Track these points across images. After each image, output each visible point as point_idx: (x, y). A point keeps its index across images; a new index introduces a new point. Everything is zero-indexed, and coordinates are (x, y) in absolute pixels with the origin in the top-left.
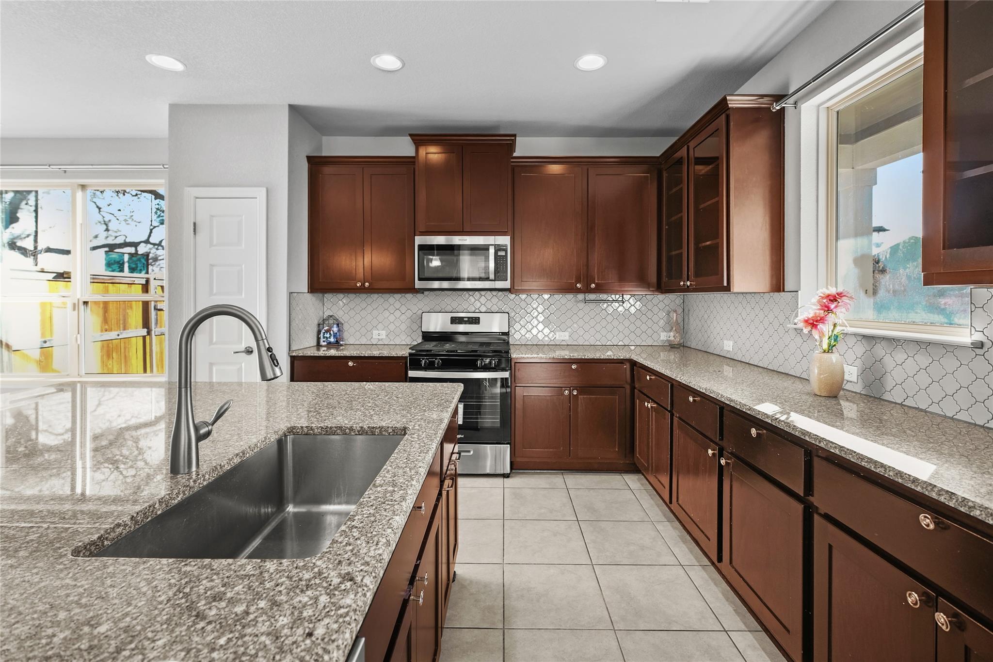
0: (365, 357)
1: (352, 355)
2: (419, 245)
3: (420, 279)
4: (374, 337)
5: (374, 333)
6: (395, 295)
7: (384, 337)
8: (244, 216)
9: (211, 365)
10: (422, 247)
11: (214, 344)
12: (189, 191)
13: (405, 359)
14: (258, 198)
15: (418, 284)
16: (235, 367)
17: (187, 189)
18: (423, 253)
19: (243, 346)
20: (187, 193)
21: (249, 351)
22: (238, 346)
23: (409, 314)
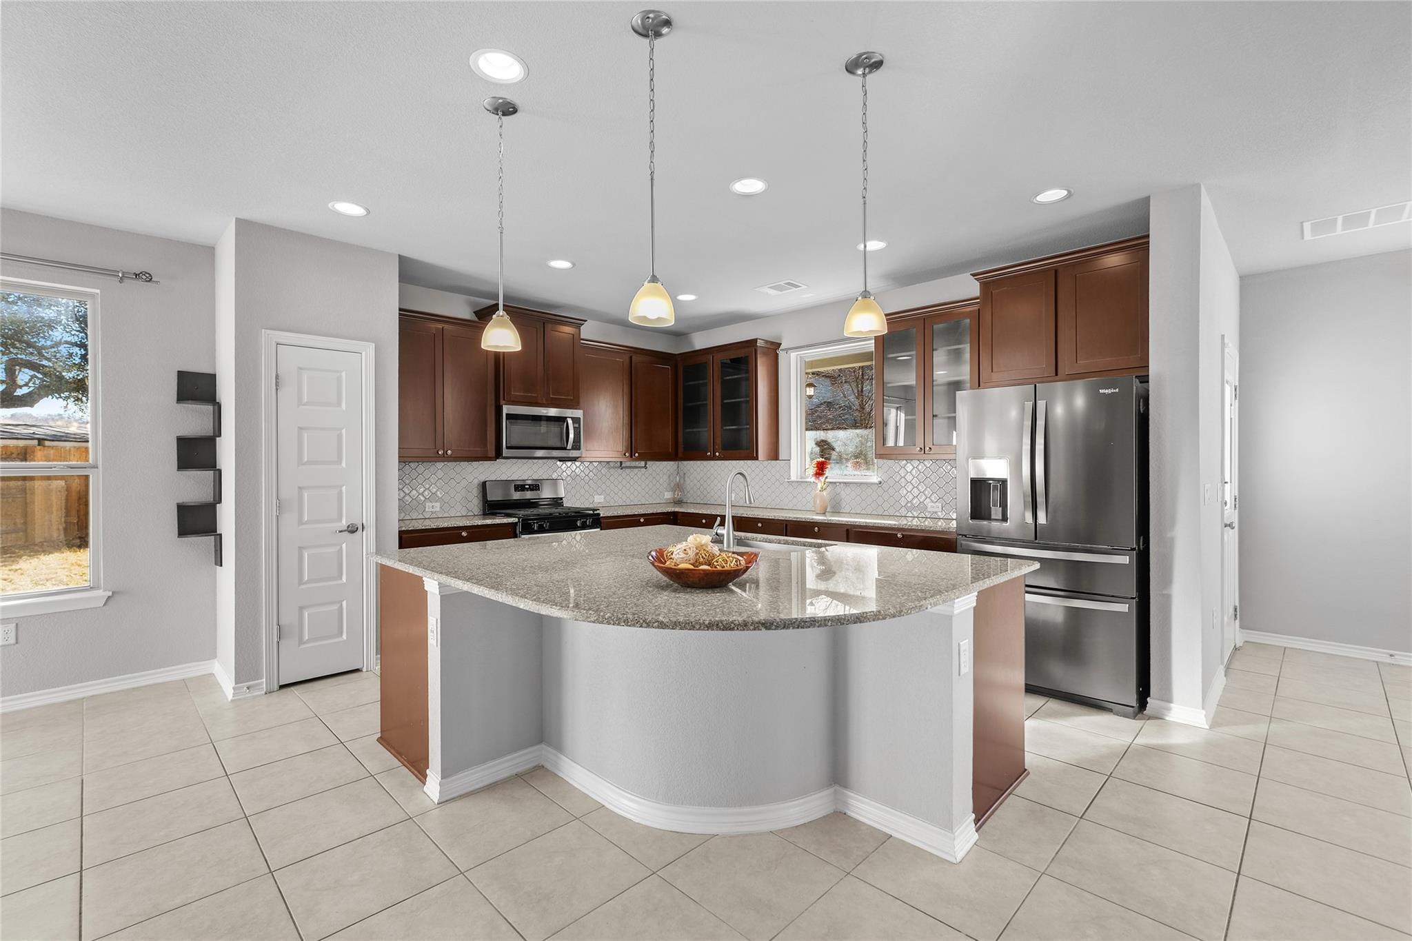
0: (478, 525)
1: (466, 525)
2: (507, 414)
3: (507, 448)
4: (427, 510)
5: (427, 506)
6: (462, 463)
7: (438, 509)
8: (344, 374)
9: (301, 548)
10: (509, 416)
11: (304, 524)
12: (268, 335)
13: (515, 524)
14: (364, 353)
15: (505, 452)
16: (333, 550)
17: (265, 332)
18: (509, 422)
19: (344, 523)
20: (268, 337)
21: (352, 530)
22: (339, 524)
23: (464, 483)
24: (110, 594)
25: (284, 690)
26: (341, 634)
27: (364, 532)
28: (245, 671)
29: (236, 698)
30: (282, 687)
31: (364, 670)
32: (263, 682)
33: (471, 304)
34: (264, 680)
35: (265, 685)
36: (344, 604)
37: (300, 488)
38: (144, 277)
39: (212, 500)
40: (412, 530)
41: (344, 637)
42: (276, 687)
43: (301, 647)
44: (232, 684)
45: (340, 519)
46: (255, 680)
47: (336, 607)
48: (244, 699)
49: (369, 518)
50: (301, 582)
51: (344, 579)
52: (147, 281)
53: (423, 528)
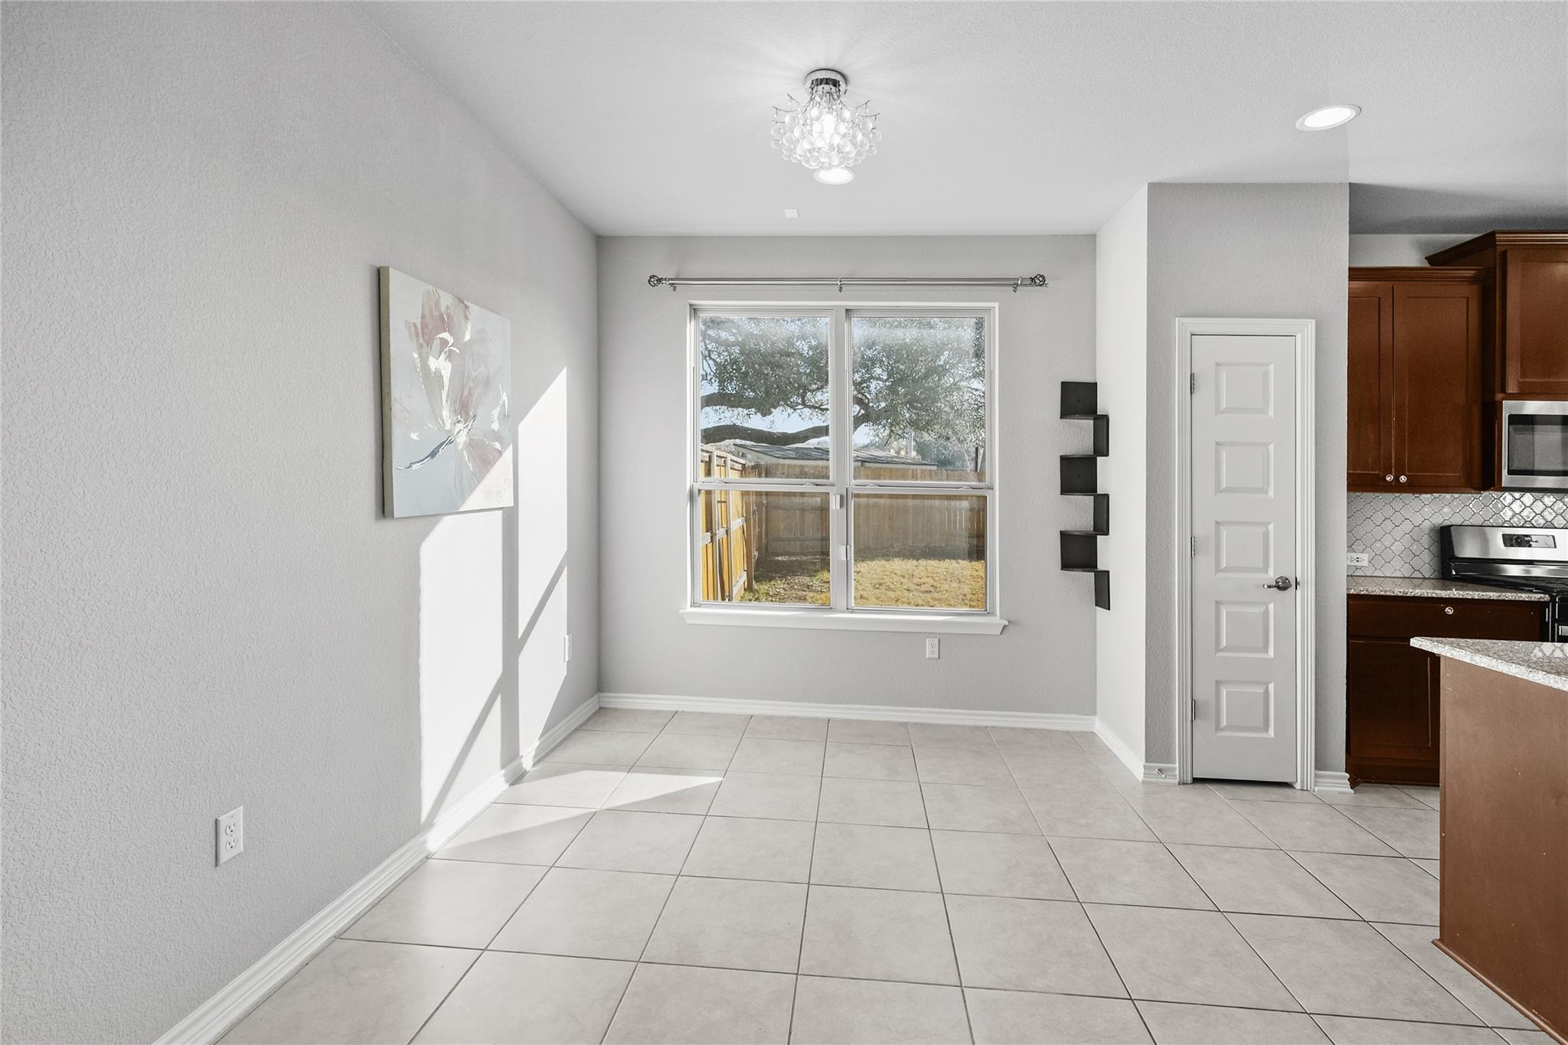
0: (1474, 599)
1: (1451, 596)
2: (1510, 416)
3: (1510, 472)
7: (1365, 563)
8: (1272, 367)
9: (1218, 603)
10: (1522, 419)
11: (1222, 571)
12: (1183, 324)
13: (1540, 606)
14: (1299, 336)
15: (1506, 479)
16: (1259, 610)
17: (1179, 321)
18: (1515, 430)
19: (1271, 576)
20: (1181, 326)
21: (1282, 585)
22: (1263, 576)
23: (1407, 526)
24: (1007, 623)
25: (1198, 786)
26: (1266, 728)
27: (1298, 591)
28: (1156, 750)
29: (1146, 779)
30: (1196, 781)
31: (1298, 786)
32: (1175, 768)
33: (1421, 246)
34: (1177, 765)
35: (1177, 773)
36: (1271, 686)
37: (1217, 523)
38: (1038, 281)
39: (1092, 529)
40: (1363, 595)
41: (1271, 733)
42: (1190, 780)
43: (1218, 734)
44: (1142, 762)
45: (1265, 569)
46: (1166, 763)
47: (1261, 690)
48: (1157, 783)
49: (1304, 569)
50: (1218, 649)
51: (1271, 653)
52: (1041, 285)
53: (1382, 593)
